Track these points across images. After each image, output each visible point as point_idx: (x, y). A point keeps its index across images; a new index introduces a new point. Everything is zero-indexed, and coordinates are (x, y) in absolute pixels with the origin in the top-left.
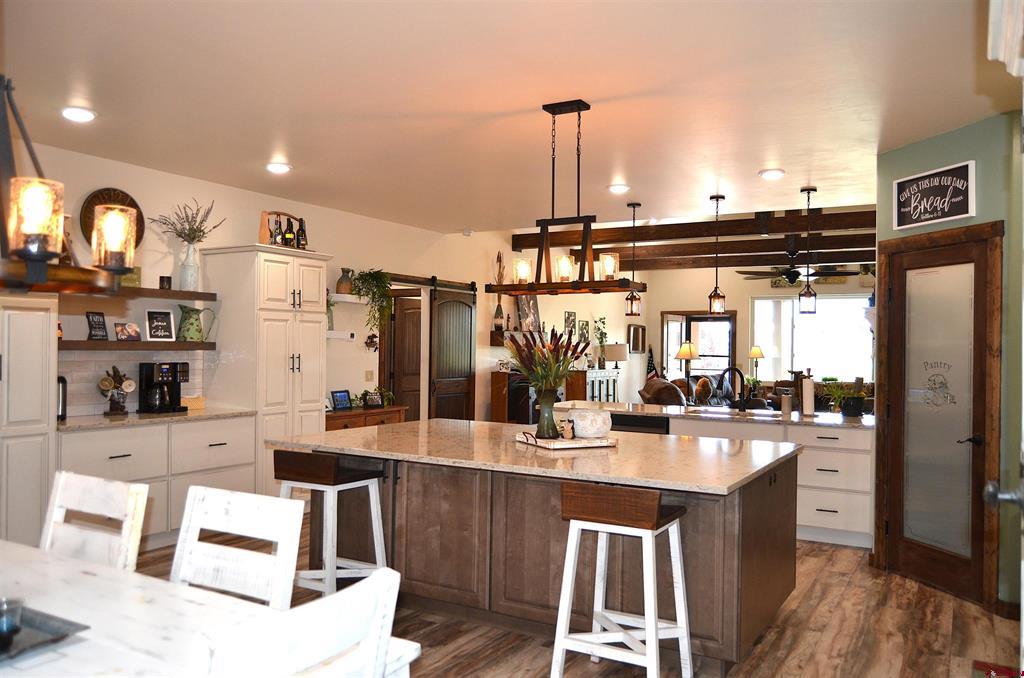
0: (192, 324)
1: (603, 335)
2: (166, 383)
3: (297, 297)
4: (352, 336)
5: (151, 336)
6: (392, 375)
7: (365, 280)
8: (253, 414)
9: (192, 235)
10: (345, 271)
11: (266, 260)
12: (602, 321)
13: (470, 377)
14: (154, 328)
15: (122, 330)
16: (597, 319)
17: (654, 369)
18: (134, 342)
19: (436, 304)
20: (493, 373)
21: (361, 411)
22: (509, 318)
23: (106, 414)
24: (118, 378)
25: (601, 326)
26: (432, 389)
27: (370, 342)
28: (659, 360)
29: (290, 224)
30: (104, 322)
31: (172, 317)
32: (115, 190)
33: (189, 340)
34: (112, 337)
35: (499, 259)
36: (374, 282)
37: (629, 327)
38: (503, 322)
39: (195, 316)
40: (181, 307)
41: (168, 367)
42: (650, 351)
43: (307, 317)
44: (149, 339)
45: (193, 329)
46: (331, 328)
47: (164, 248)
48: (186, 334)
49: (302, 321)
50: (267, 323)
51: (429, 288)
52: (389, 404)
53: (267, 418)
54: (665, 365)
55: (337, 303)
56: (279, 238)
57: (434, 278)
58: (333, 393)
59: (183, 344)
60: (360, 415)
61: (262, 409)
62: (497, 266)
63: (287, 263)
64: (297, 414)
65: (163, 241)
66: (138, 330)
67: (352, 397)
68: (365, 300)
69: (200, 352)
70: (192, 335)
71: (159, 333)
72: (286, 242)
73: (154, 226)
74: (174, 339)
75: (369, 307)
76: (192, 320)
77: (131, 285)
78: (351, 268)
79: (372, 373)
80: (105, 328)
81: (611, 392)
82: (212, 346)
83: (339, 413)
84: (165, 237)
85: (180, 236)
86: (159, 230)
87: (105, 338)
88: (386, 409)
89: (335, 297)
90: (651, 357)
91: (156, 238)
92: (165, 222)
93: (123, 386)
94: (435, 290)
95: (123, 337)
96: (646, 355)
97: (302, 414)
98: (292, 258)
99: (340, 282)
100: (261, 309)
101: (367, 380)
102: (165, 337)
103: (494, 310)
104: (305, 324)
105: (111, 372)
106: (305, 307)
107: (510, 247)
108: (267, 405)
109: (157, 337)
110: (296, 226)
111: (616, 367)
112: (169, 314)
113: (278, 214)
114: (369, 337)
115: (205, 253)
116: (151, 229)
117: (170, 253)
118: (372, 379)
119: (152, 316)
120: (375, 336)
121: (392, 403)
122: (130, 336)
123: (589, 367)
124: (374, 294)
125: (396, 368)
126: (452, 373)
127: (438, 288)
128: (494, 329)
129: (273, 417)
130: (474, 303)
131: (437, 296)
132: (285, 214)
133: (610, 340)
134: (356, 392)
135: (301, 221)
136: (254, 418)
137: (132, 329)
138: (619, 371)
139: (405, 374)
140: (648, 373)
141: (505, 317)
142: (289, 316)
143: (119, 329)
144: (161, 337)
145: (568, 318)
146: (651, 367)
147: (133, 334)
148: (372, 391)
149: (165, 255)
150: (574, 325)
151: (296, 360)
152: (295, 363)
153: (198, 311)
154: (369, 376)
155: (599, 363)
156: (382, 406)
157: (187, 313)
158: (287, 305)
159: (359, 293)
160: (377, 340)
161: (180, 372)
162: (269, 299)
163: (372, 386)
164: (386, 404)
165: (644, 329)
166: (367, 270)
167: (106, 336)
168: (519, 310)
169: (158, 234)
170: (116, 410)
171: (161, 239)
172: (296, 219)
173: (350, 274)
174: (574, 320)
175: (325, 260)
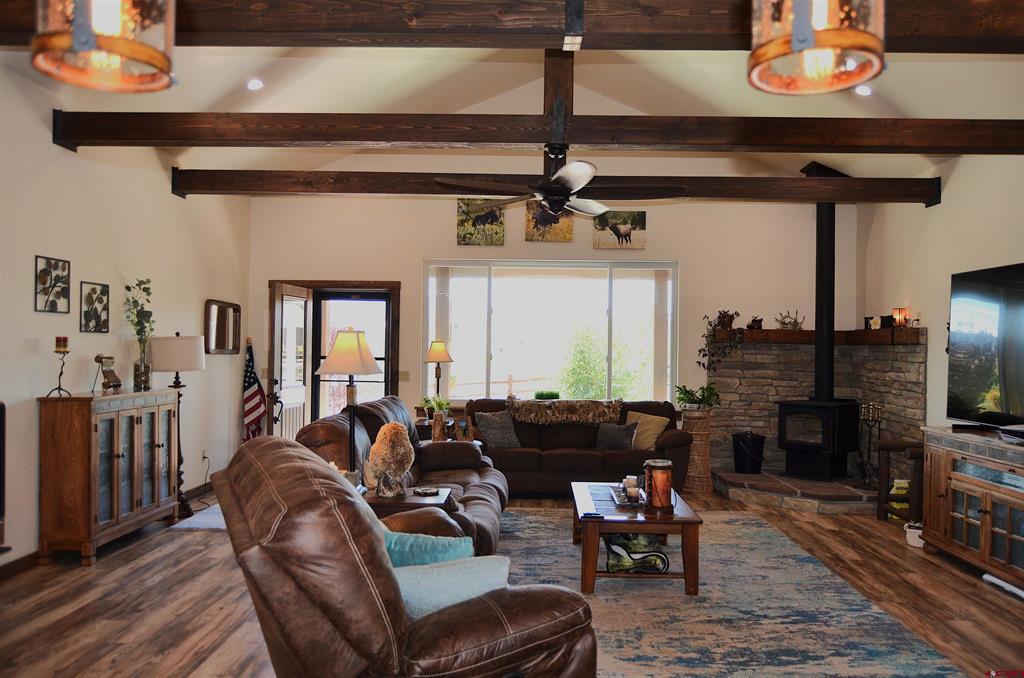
1: (143, 317)
12: (144, 286)
16: (133, 283)
17: (256, 380)
25: (141, 297)
28: (265, 366)
37: (208, 303)
42: (249, 350)
54: (276, 376)
81: (161, 438)
90: (251, 359)
96: (240, 359)
111: (177, 384)
123: (105, 386)
133: (159, 328)
138: (182, 391)
140: (245, 389)
145: (46, 272)
146: (249, 378)
150: (65, 293)
155: (136, 376)
165: (237, 309)
174: (66, 280)
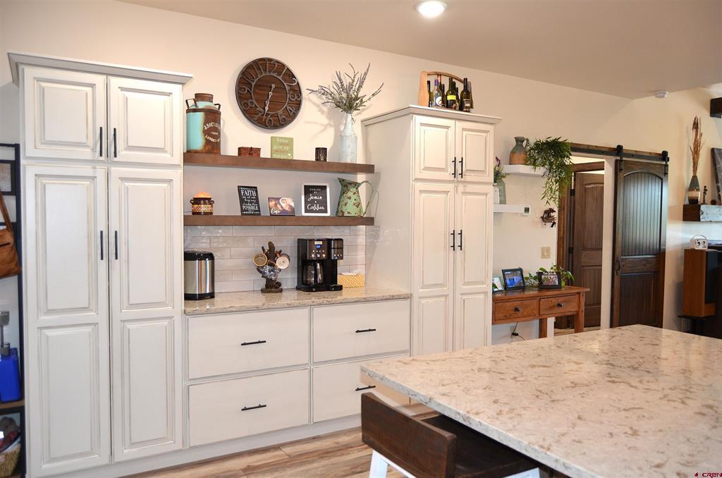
0: (350, 198)
2: (321, 261)
3: (459, 166)
4: (527, 210)
5: (306, 211)
6: (571, 250)
7: (542, 149)
8: (408, 297)
9: (348, 104)
10: (519, 141)
11: (422, 124)
13: (660, 254)
14: (309, 202)
15: (276, 204)
18: (287, 218)
19: (621, 175)
20: (686, 250)
21: (534, 292)
22: (705, 190)
23: (263, 291)
24: (272, 254)
26: (617, 267)
27: (547, 217)
29: (453, 85)
30: (257, 197)
31: (328, 189)
32: (270, 60)
33: (346, 214)
34: (265, 212)
35: (696, 125)
36: (552, 151)
38: (699, 195)
39: (353, 190)
40: (341, 181)
41: (321, 243)
43: (470, 188)
44: (304, 214)
45: (351, 203)
46: (503, 202)
47: (324, 120)
48: (344, 209)
49: (465, 193)
50: (423, 195)
51: (613, 159)
52: (568, 284)
53: (423, 301)
55: (508, 174)
56: (438, 100)
57: (620, 148)
58: (504, 271)
59: (340, 219)
60: (532, 298)
61: (418, 291)
62: (692, 134)
63: (448, 127)
64: (458, 297)
65: (323, 112)
66: (292, 204)
67: (526, 275)
68: (540, 171)
69: (363, 228)
70: (350, 210)
71: (314, 208)
72: (447, 104)
73: (314, 97)
74: (328, 214)
75: (546, 179)
76: (350, 194)
77: (283, 157)
78: (525, 137)
79: (548, 250)
80: (257, 202)
82: (369, 221)
83: (510, 295)
84: (325, 109)
85: (338, 106)
86: (319, 102)
87: (257, 213)
88: (563, 291)
89: (507, 169)
91: (316, 109)
92: (323, 92)
93: (277, 264)
94: (621, 161)
95: (276, 212)
97: (464, 297)
98: (453, 122)
99: (513, 152)
100: (417, 180)
101: (543, 256)
102: (320, 211)
103: (687, 182)
104: (469, 197)
105: (267, 248)
106: (468, 177)
107: (707, 113)
108: (424, 287)
109: (312, 211)
110: (460, 87)
112: (325, 187)
113: (439, 75)
114: (545, 212)
115: (366, 124)
116: (310, 100)
117: (330, 125)
118: (548, 256)
119: (308, 190)
120: (553, 211)
121: (570, 282)
122: (284, 210)
124: (551, 164)
125: (576, 243)
126: (638, 249)
127: (624, 159)
128: (687, 202)
129: (430, 300)
130: (666, 174)
131: (623, 167)
132: (446, 75)
134: (531, 269)
135: (465, 82)
136: (408, 301)
137: (287, 203)
139: (585, 249)
141: (702, 188)
142: (450, 187)
143: (272, 203)
144: (316, 212)
147: (287, 209)
148: (548, 270)
149: (326, 127)
151: (458, 237)
152: (456, 241)
153: (356, 185)
154: (545, 253)
156: (559, 287)
157: (346, 186)
158: (448, 175)
159: (534, 164)
160: (555, 215)
161: (333, 248)
162: (426, 169)
163: (549, 263)
164: (563, 284)
166: (543, 139)
167: (259, 211)
168: (717, 182)
169: (318, 106)
170: (272, 287)
171: (321, 110)
172: (460, 81)
173: (524, 144)
175: (492, 124)
